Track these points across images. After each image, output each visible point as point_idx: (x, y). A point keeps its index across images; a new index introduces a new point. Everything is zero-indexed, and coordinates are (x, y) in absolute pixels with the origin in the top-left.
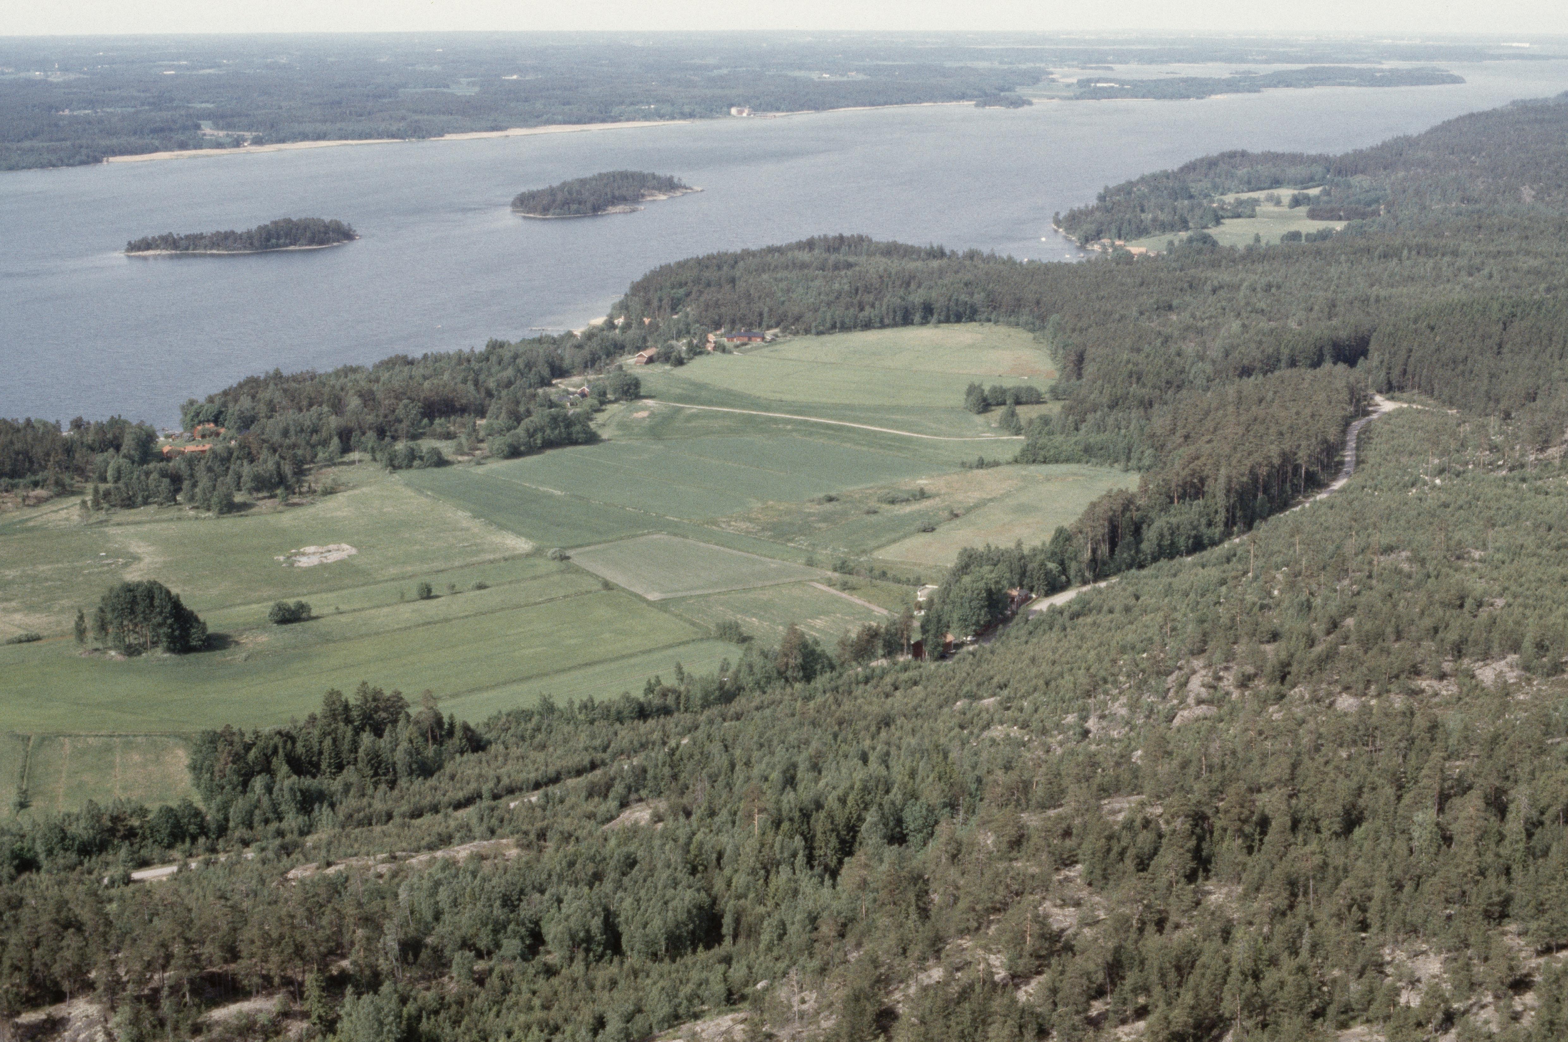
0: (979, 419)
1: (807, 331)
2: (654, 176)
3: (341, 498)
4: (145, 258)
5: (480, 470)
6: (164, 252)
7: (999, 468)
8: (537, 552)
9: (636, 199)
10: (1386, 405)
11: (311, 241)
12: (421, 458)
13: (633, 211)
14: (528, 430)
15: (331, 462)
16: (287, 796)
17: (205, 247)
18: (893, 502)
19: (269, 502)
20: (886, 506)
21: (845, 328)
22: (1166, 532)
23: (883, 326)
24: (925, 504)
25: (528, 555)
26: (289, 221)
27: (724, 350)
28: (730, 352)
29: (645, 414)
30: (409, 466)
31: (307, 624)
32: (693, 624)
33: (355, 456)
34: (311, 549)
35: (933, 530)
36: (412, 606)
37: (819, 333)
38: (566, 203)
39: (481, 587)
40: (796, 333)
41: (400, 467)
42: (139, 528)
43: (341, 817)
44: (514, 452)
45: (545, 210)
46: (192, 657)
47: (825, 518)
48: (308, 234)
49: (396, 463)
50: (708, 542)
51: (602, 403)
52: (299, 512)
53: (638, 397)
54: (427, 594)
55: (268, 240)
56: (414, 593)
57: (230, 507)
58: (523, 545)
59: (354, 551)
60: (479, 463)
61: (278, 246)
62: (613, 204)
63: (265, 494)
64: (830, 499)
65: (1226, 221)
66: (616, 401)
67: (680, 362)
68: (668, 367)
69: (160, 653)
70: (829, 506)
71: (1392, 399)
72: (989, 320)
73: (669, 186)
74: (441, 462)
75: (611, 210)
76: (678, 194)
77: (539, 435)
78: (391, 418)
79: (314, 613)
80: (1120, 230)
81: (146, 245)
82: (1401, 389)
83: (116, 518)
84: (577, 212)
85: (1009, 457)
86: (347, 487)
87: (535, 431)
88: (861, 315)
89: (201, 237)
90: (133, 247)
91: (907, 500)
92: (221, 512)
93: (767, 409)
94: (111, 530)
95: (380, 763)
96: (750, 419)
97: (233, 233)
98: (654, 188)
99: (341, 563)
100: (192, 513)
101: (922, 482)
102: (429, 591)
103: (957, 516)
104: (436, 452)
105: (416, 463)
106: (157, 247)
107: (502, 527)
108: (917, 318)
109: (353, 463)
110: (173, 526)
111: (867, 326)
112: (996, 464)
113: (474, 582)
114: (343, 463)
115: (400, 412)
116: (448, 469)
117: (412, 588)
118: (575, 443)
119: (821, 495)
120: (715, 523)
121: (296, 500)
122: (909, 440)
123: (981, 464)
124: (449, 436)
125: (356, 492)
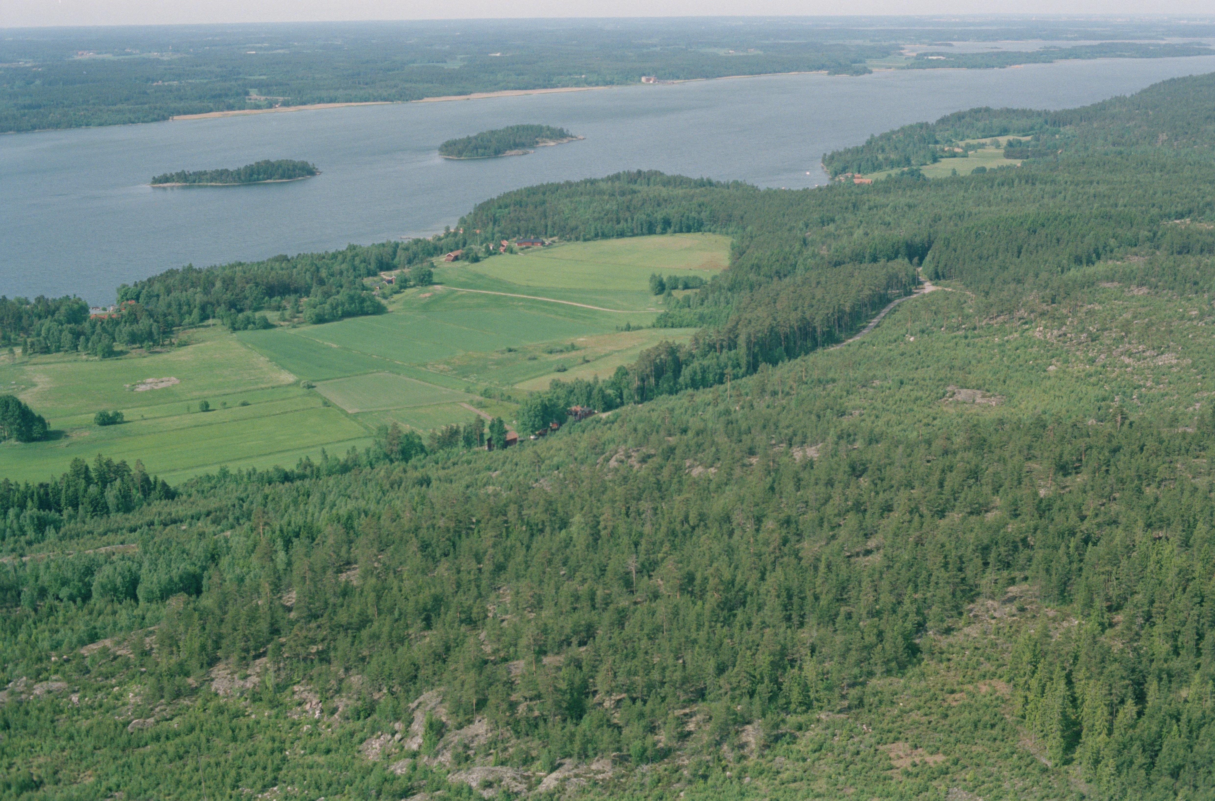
0: (654, 298)
1: (577, 239)
2: (548, 128)
3: (190, 348)
4: (164, 188)
5: (293, 331)
6: (178, 184)
7: (641, 331)
8: (296, 384)
9: (533, 145)
10: (929, 288)
11: (282, 177)
12: (254, 323)
13: (525, 154)
14: (332, 304)
15: (192, 325)
16: (28, 521)
17: (207, 181)
18: (551, 352)
19: (139, 351)
20: (546, 355)
21: (605, 236)
22: (699, 371)
23: (634, 235)
24: (574, 353)
25: (289, 385)
26: (267, 162)
27: (511, 252)
28: (516, 253)
29: (427, 295)
30: (245, 328)
31: (118, 426)
32: (366, 428)
33: (211, 321)
34: (150, 380)
35: (565, 370)
36: (194, 416)
37: (585, 240)
38: (476, 148)
39: (244, 404)
40: (569, 240)
41: (239, 329)
42: (47, 367)
43: (61, 534)
44: (320, 320)
45: (460, 153)
46: (33, 444)
47: (498, 363)
48: (280, 171)
49: (236, 326)
50: (411, 377)
51: (401, 287)
52: (157, 357)
53: (431, 283)
54: (206, 408)
55: (251, 175)
56: (198, 409)
57: (110, 353)
58: (290, 378)
59: (177, 382)
60: (294, 327)
61: (258, 180)
62: (511, 148)
63: (138, 345)
64: (510, 350)
65: (943, 160)
66: (414, 286)
67: (476, 260)
68: (467, 263)
69: (13, 442)
70: (507, 355)
71: (936, 284)
72: (710, 231)
73: (560, 135)
74: (267, 325)
75: (508, 153)
76: (565, 141)
77: (340, 308)
78: (241, 296)
79: (125, 419)
80: (860, 166)
81: (166, 179)
82: (950, 277)
83: (34, 360)
84: (483, 155)
85: (650, 324)
86: (198, 341)
87: (337, 305)
88: (617, 227)
89: (205, 173)
90: (156, 181)
91: (561, 351)
92: (104, 356)
93: (514, 292)
94: (28, 368)
95: (98, 503)
96: (497, 298)
97: (227, 170)
98: (547, 137)
99: (166, 389)
100: (85, 357)
101: (580, 340)
102: (207, 406)
103: (588, 361)
104: (265, 320)
105: (250, 326)
106: (173, 181)
107: (284, 367)
108: (658, 229)
109: (209, 326)
110: (69, 365)
111: (621, 235)
112: (640, 328)
113: (242, 401)
114: (203, 326)
115: (247, 293)
116: (272, 331)
117: (196, 405)
118: (367, 314)
119: (504, 348)
120: (425, 365)
121: (158, 349)
122: (595, 312)
123: (628, 328)
124: (278, 308)
125: (202, 345)
